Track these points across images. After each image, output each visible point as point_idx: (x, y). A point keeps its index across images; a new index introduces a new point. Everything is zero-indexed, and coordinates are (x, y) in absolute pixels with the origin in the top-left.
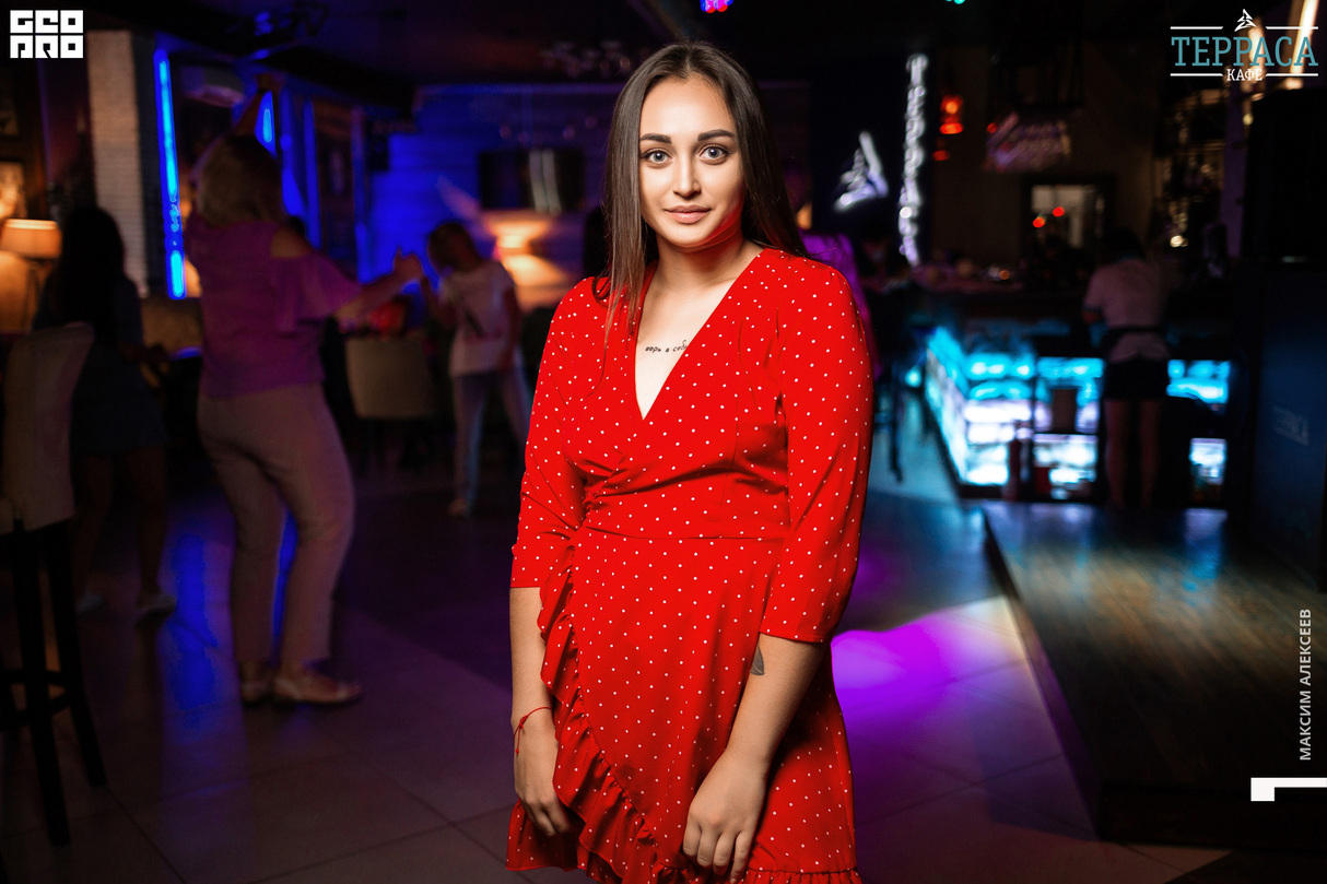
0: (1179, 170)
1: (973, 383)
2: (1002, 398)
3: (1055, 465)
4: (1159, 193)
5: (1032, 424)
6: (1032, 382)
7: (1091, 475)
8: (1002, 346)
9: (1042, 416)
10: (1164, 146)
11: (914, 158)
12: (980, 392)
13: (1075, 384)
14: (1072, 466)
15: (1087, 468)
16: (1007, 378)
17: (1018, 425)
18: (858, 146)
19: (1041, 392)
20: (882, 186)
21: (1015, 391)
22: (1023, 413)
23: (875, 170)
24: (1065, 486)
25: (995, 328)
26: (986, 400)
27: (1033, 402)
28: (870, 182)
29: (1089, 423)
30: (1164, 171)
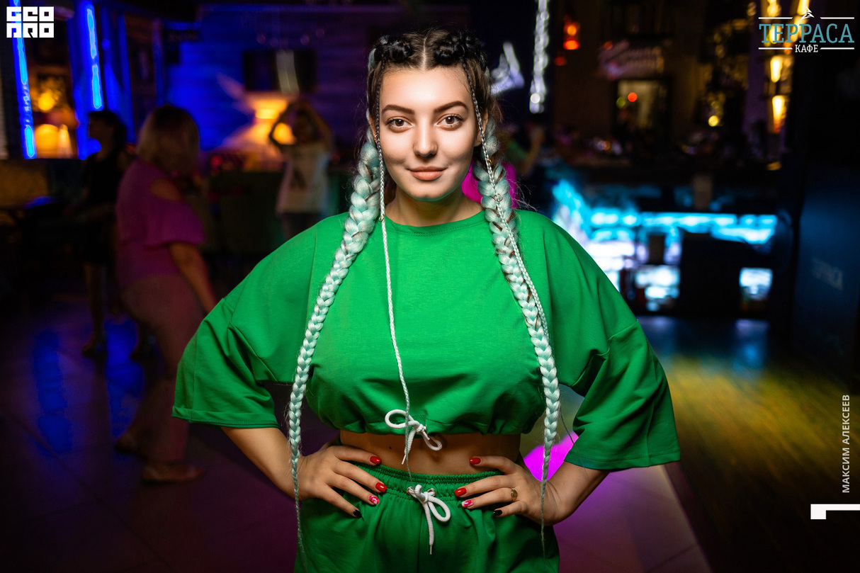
0: (717, 74)
1: (594, 229)
2: (614, 239)
3: (648, 285)
4: (702, 87)
5: (635, 257)
6: (636, 229)
7: (675, 293)
8: (615, 203)
9: (642, 252)
10: (706, 56)
11: (541, 62)
12: (600, 235)
13: (664, 231)
14: (662, 286)
15: (671, 287)
16: (618, 226)
17: (625, 258)
18: (502, 52)
19: (643, 236)
20: (519, 79)
21: (623, 234)
22: (629, 249)
23: (515, 68)
24: (657, 300)
25: (611, 191)
26: (604, 241)
27: (636, 242)
28: (511, 77)
29: (674, 257)
30: (706, 73)
